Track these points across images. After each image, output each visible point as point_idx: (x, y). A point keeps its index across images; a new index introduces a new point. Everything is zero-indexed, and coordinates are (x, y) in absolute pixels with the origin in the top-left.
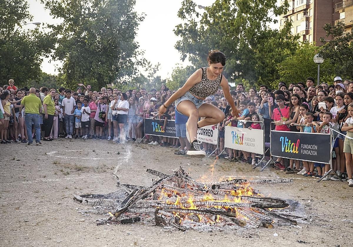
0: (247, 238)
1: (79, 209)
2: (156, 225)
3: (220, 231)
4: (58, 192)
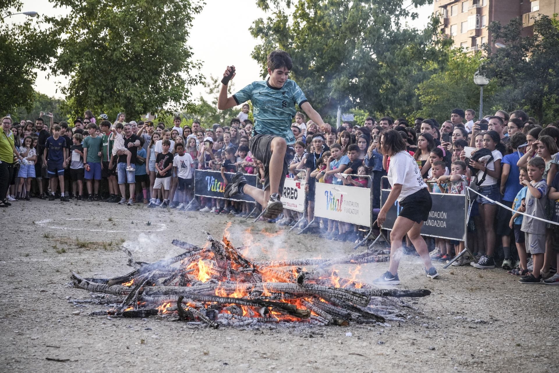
0: (306, 337)
1: (70, 298)
2: (179, 320)
3: (271, 329)
4: (44, 275)
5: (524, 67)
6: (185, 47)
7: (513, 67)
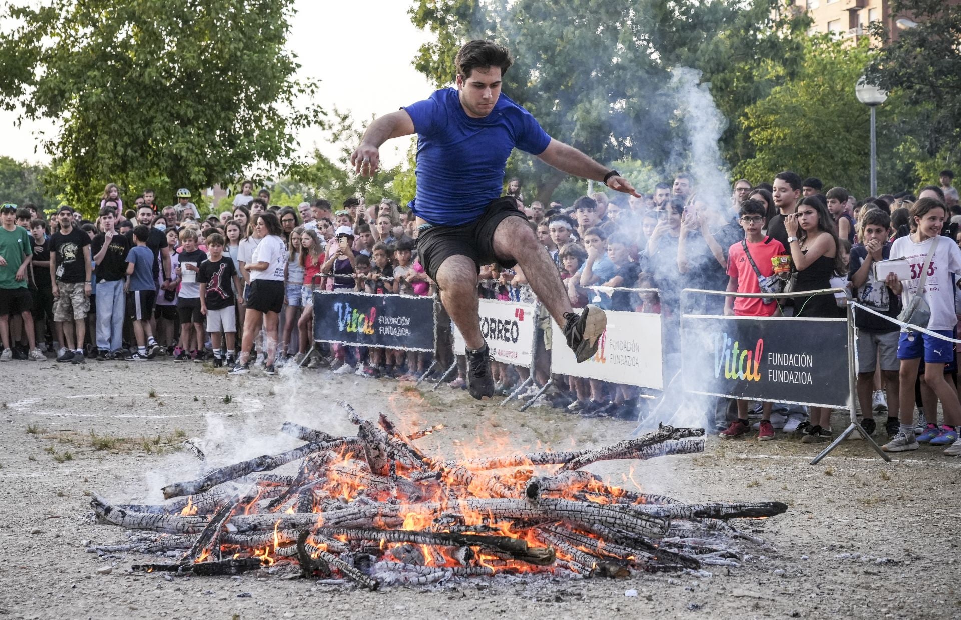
0: (548, 601)
1: (90, 543)
2: (303, 576)
3: (480, 589)
4: (35, 504)
5: (954, 64)
6: (283, 53)
7: (932, 64)
